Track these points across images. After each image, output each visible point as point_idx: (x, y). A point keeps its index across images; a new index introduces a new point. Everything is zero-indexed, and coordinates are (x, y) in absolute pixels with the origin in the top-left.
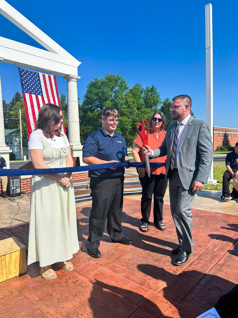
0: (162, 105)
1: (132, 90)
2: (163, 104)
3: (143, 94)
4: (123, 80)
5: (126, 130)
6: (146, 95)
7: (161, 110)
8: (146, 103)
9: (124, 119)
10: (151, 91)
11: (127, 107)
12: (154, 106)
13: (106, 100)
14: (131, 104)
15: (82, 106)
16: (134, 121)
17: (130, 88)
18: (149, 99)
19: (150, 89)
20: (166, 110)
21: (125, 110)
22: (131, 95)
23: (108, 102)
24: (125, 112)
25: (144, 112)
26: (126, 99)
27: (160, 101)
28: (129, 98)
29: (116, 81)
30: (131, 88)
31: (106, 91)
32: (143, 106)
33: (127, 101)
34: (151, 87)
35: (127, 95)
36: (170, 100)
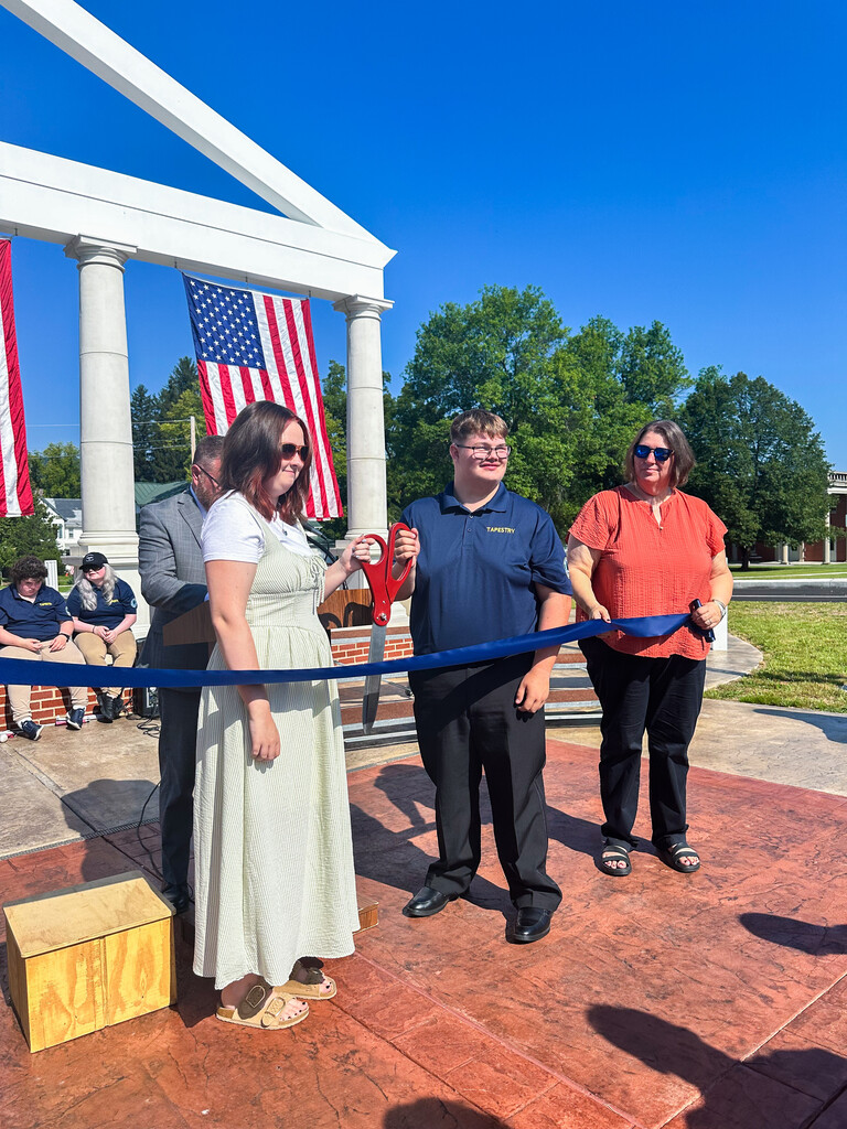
0: (692, 390)
1: (578, 340)
2: (694, 387)
3: (620, 353)
4: (546, 305)
5: (556, 482)
6: (631, 356)
7: (689, 409)
8: (629, 384)
9: (548, 443)
10: (650, 343)
11: (557, 402)
12: (662, 397)
13: (484, 377)
14: (572, 391)
15: (399, 402)
16: (585, 452)
17: (572, 335)
18: (643, 372)
19: (646, 336)
20: (708, 411)
21: (553, 412)
22: (574, 359)
23: (489, 385)
24: (553, 419)
25: (622, 419)
26: (556, 372)
27: (685, 377)
28: (568, 371)
29: (522, 311)
30: (575, 333)
31: (484, 348)
32: (618, 397)
33: (560, 381)
34: (651, 329)
35: (559, 359)
36: (720, 374)
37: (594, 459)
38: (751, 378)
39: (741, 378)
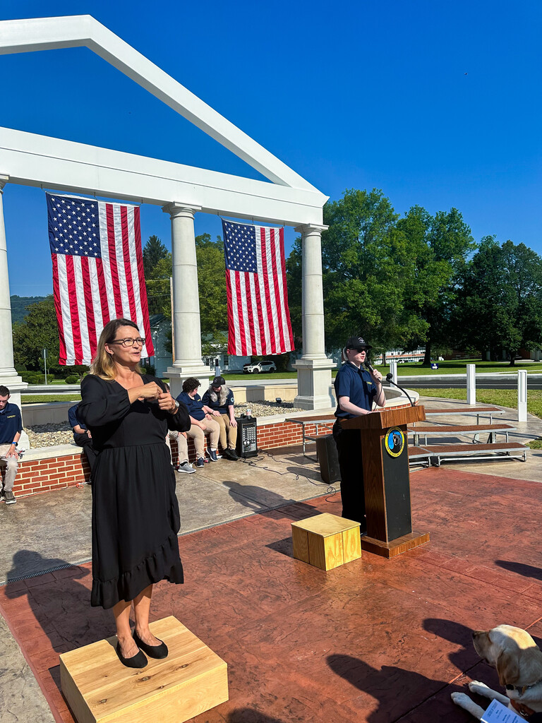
0: (477, 251)
1: (404, 222)
2: (478, 249)
3: (430, 229)
4: (385, 201)
5: (390, 311)
6: (437, 230)
7: (475, 264)
8: (436, 250)
9: (388, 288)
10: (449, 222)
11: (393, 262)
12: (458, 256)
13: (345, 246)
14: (402, 255)
15: (289, 262)
16: (409, 293)
17: (399, 219)
18: (446, 241)
19: (446, 218)
20: (488, 266)
21: (390, 268)
22: (403, 234)
23: (350, 252)
24: (389, 272)
25: (434, 272)
26: (391, 243)
27: (472, 243)
28: (399, 241)
29: (368, 205)
30: (402, 217)
31: (346, 229)
32: (430, 257)
33: (394, 249)
34: (450, 213)
35: (393, 235)
36: (495, 241)
37: (416, 297)
38: (516, 244)
39: (509, 244)
